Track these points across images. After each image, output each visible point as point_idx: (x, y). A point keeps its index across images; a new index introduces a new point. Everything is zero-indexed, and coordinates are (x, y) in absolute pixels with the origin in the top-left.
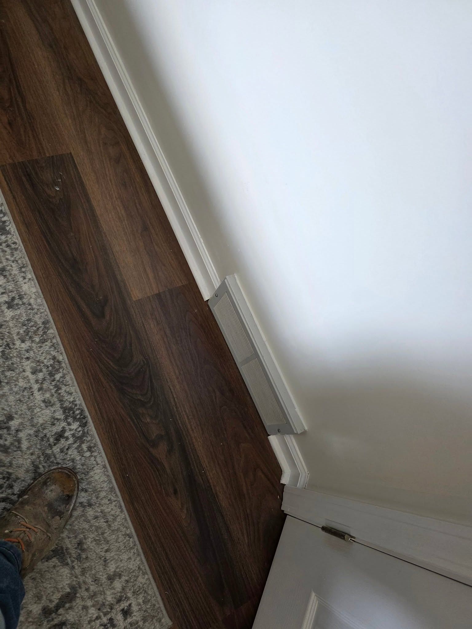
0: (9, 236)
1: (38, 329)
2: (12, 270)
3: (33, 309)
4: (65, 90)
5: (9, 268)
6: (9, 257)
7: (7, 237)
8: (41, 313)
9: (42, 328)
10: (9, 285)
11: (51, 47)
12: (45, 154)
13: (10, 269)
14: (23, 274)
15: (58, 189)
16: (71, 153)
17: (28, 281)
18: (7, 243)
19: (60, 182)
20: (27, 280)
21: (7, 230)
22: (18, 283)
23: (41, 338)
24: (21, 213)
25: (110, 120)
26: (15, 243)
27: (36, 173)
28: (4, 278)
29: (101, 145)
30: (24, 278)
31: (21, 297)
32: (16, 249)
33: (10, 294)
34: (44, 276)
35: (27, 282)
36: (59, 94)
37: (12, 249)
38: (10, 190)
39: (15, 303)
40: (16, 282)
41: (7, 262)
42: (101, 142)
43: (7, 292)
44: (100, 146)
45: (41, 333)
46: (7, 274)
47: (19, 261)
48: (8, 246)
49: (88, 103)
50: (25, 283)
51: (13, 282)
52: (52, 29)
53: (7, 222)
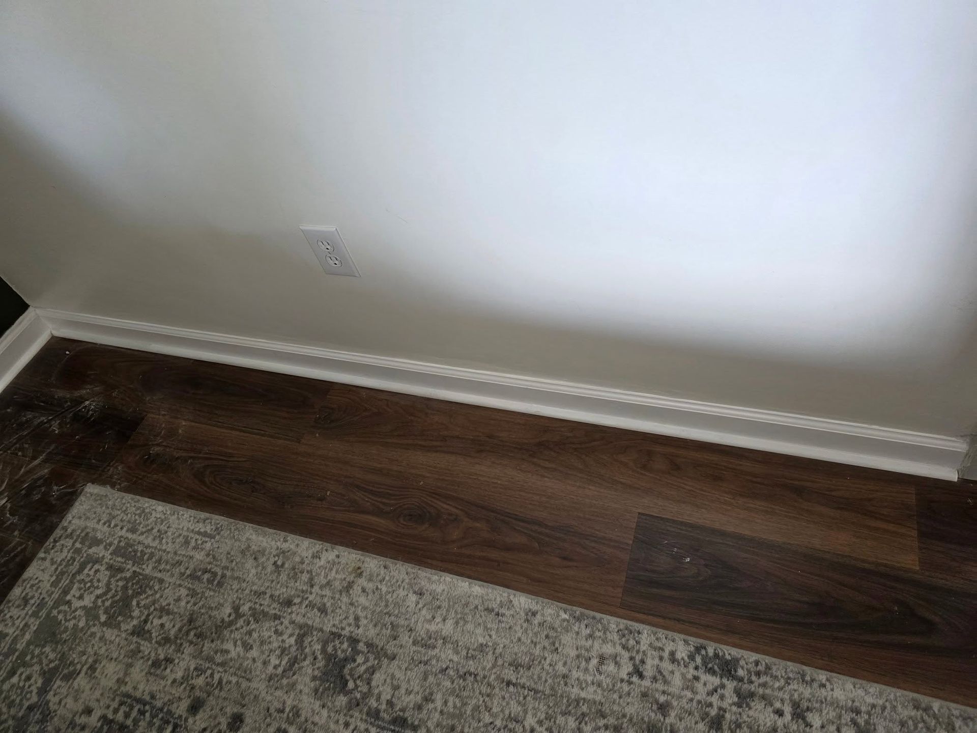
0: (742, 663)
1: (923, 721)
2: (802, 693)
3: (884, 708)
4: (546, 468)
5: (796, 696)
6: (777, 685)
7: (743, 668)
8: (896, 700)
9: (924, 714)
10: (828, 713)
11: (481, 451)
12: (628, 544)
13: (799, 695)
14: (815, 685)
15: (688, 560)
16: (639, 513)
17: (831, 684)
18: (753, 673)
19: (679, 551)
20: (828, 684)
21: (730, 658)
22: (828, 699)
23: (944, 727)
24: (708, 626)
25: (611, 442)
26: (757, 663)
27: (654, 571)
28: (812, 712)
29: (643, 472)
30: (824, 686)
31: (858, 712)
32: (768, 668)
33: (843, 721)
34: (826, 659)
35: (832, 686)
36: (549, 478)
37: (766, 673)
38: (664, 618)
39: (863, 724)
40: (826, 700)
41: (785, 691)
42: (639, 470)
43: (838, 722)
44: (646, 475)
45: (934, 721)
46: (806, 704)
47: (791, 675)
48: (758, 674)
49: (575, 453)
50: (832, 690)
51: (824, 705)
52: (458, 437)
53: (717, 652)
